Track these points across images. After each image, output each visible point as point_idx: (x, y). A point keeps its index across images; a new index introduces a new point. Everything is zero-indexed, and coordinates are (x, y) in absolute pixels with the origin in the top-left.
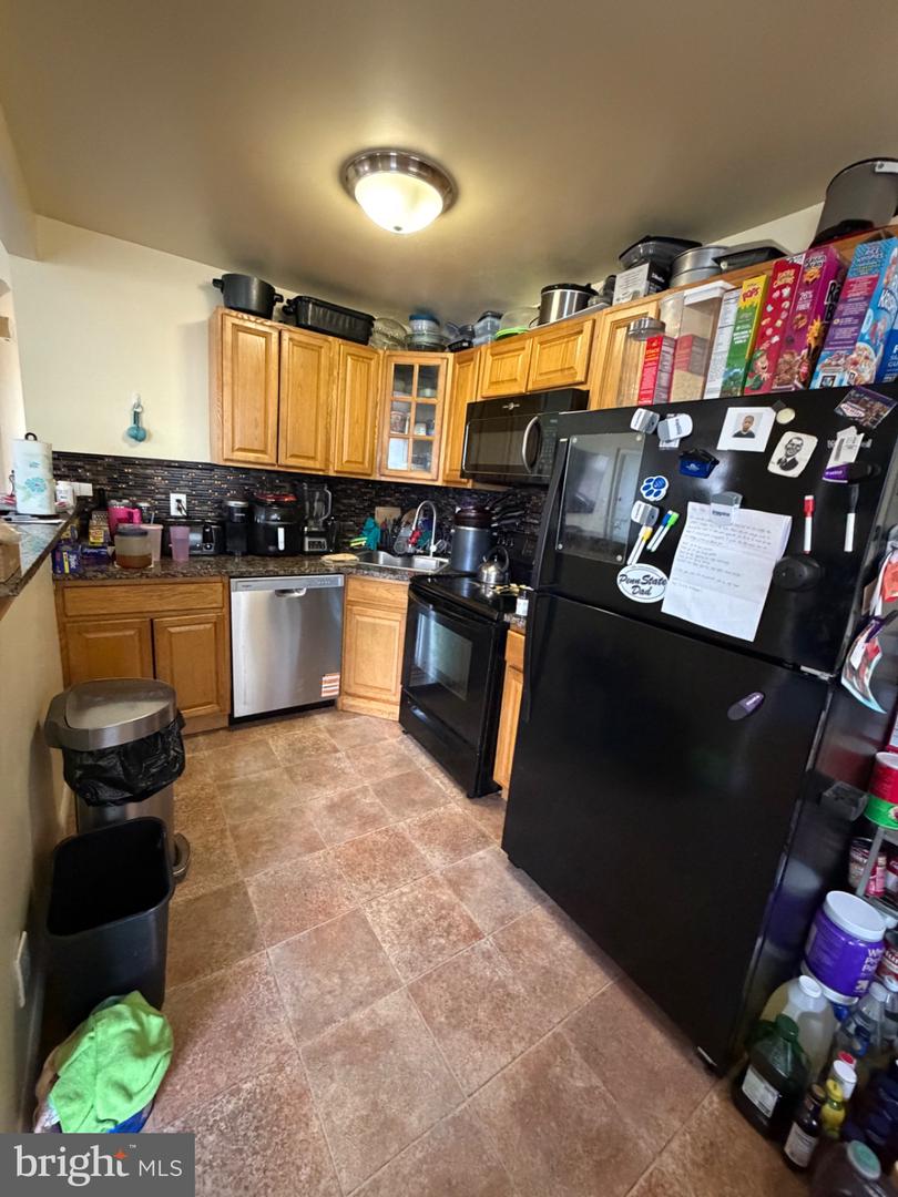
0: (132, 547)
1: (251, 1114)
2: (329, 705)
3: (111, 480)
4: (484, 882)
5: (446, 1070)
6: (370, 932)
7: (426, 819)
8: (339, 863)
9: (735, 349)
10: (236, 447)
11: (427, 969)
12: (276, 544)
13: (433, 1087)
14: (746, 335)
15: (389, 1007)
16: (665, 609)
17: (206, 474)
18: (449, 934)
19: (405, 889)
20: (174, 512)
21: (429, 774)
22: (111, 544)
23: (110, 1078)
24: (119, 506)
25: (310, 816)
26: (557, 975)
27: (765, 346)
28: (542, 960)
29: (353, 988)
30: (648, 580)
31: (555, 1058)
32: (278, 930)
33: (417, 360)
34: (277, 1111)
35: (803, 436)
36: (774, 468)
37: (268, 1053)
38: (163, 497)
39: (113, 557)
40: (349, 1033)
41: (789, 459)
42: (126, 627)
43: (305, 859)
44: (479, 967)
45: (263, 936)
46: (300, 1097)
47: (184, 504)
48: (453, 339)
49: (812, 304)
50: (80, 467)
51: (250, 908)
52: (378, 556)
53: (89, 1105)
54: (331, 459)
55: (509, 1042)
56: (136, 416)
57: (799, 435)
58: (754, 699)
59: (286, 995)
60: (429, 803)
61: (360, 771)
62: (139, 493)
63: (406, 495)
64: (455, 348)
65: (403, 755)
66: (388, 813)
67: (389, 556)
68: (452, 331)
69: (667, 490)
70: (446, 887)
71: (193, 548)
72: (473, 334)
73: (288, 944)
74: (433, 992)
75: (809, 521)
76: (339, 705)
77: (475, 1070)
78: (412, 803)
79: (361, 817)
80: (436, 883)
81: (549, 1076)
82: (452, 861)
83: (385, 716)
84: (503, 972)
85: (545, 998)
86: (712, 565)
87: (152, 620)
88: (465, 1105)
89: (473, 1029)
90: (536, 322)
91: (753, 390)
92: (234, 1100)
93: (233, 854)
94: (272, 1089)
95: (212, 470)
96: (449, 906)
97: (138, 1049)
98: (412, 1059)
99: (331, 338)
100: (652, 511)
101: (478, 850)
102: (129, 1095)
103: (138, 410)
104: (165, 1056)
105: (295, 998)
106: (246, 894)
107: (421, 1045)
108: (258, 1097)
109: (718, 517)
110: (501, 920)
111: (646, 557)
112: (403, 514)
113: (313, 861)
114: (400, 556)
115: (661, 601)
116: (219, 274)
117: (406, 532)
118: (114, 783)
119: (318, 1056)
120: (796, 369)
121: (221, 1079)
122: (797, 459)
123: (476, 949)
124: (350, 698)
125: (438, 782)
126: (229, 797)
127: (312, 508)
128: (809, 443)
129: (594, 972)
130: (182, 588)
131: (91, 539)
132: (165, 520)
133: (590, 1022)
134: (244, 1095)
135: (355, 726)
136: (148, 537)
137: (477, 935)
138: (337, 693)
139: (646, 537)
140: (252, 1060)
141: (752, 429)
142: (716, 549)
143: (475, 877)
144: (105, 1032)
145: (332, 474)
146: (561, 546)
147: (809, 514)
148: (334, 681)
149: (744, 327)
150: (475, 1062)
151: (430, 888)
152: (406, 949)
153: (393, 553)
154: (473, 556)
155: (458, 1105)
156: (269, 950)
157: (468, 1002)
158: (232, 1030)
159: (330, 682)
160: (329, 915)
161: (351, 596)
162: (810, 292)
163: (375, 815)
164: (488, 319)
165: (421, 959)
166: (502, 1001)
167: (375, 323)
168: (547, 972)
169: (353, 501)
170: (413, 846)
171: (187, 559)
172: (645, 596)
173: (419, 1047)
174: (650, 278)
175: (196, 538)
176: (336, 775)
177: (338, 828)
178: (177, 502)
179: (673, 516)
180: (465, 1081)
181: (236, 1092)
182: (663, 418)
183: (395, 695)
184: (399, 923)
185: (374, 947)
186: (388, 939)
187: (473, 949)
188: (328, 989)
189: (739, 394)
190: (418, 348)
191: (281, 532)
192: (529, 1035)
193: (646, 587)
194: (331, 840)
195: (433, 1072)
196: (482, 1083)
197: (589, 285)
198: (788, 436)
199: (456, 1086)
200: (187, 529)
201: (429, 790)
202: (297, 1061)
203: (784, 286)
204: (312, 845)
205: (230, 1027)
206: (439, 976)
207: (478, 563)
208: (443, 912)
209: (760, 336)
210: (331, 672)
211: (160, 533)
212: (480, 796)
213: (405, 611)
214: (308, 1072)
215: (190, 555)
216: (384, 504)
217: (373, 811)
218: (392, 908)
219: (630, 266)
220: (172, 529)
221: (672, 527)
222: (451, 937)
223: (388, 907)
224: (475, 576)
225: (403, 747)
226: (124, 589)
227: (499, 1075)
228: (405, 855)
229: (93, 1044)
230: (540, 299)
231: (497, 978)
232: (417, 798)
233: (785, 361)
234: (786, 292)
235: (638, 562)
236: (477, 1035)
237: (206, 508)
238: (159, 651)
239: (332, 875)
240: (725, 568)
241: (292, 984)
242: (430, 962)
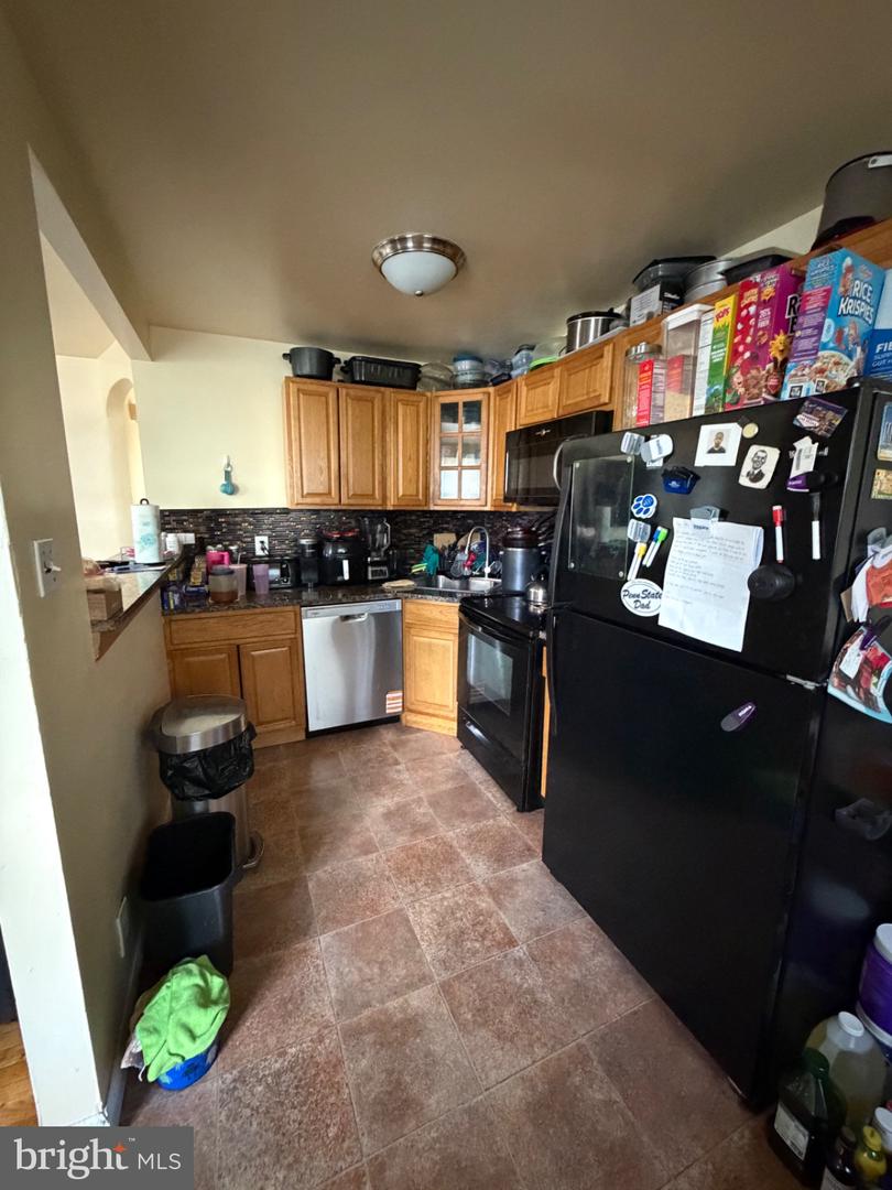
0: (222, 584)
1: (292, 1075)
2: (395, 719)
3: (211, 530)
4: (525, 893)
5: (467, 1064)
6: (411, 931)
7: (475, 830)
8: (389, 867)
9: (714, 368)
10: (305, 492)
11: (460, 968)
12: (342, 574)
13: (454, 1076)
14: (723, 353)
15: (419, 999)
16: (662, 622)
17: (284, 517)
18: (484, 939)
19: (447, 895)
20: (259, 552)
21: (482, 788)
22: (207, 583)
23: (179, 1020)
24: (212, 550)
25: (368, 822)
26: (588, 989)
27: (739, 362)
28: (574, 973)
29: (391, 979)
30: (647, 594)
31: (576, 1069)
32: (333, 921)
33: (460, 397)
34: (315, 1075)
35: (767, 449)
36: (744, 481)
37: (311, 1026)
38: (249, 539)
39: (208, 594)
40: (383, 1017)
41: (756, 472)
42: (219, 651)
43: (360, 860)
44: (509, 971)
45: (318, 926)
46: (335, 1066)
47: (267, 546)
48: (495, 373)
49: (771, 320)
50: (185, 520)
51: (309, 899)
52: (437, 580)
53: (163, 1039)
54: (388, 494)
55: (531, 1046)
56: (228, 475)
57: (762, 448)
58: (747, 709)
59: (332, 978)
60: (480, 815)
61: (417, 783)
62: (230, 538)
63: (461, 521)
64: (496, 382)
65: (459, 769)
66: (439, 823)
67: (448, 580)
68: (494, 366)
69: (657, 507)
70: (486, 896)
71: (271, 582)
72: (511, 367)
73: (337, 934)
74: (464, 992)
75: (779, 530)
76: (404, 721)
77: (495, 1067)
78: (463, 815)
79: (413, 825)
80: (477, 890)
81: (568, 1084)
82: (494, 871)
83: (445, 732)
84: (534, 980)
85: (572, 1009)
86: (700, 577)
87: (238, 646)
88: (481, 1097)
89: (498, 1029)
90: (564, 351)
91: (732, 405)
92: (280, 1061)
93: (299, 851)
94: (312, 1057)
95: (288, 513)
96: (487, 912)
97: (202, 1001)
98: (438, 1049)
99: (382, 389)
100: (645, 529)
101: (523, 862)
102: (193, 1037)
103: (229, 469)
104: (222, 1009)
105: (339, 981)
106: (306, 886)
107: (446, 1037)
108: (300, 1061)
109: (698, 530)
110: (538, 931)
111: (644, 573)
112: (458, 539)
113: (367, 863)
114: (456, 579)
115: (657, 616)
116: (287, 348)
117: (462, 557)
118: (197, 782)
119: (353, 1034)
120: (763, 383)
121: (272, 1041)
122: (764, 471)
123: (509, 956)
124: (413, 715)
125: (490, 795)
126: (302, 802)
127: (374, 541)
128: (773, 455)
129: (628, 990)
130: (261, 618)
131: (192, 580)
132: (249, 559)
133: (616, 1038)
134: (289, 1057)
135: (416, 741)
136: (235, 574)
137: (512, 942)
138: (400, 709)
139: (643, 553)
140: (298, 1030)
141: (722, 445)
142: (700, 562)
143: (516, 888)
144: (178, 984)
145: (390, 508)
146: (573, 565)
147: (778, 523)
148: (397, 698)
149: (719, 346)
150: (495, 1060)
151: (471, 895)
152: (441, 949)
153: (451, 577)
154: (522, 574)
155: (474, 1096)
156: (321, 938)
157: (495, 1004)
158: (284, 1002)
159: (393, 699)
160: (375, 911)
161: (408, 619)
162: (768, 310)
163: (426, 824)
164: (524, 352)
165: (455, 959)
166: (528, 1008)
167: (423, 370)
168: (578, 985)
169: (413, 531)
170: (458, 855)
171: (266, 592)
172: (645, 610)
173: (444, 1040)
174: (662, 298)
175: (275, 573)
176: (396, 786)
177: (392, 834)
178: (260, 544)
179: (662, 532)
180: (483, 1077)
181: (283, 1054)
182: (648, 439)
183: (452, 711)
184: (439, 925)
185: (412, 942)
186: (426, 938)
187: (506, 956)
188: (369, 977)
189: (721, 410)
190: (465, 386)
191: (346, 564)
192: (552, 1042)
193: (645, 601)
194: (384, 845)
195: (455, 1062)
196: (500, 1080)
197: (612, 310)
198: (754, 449)
199: (475, 1079)
200: (267, 566)
201: (480, 802)
202: (335, 1036)
203: (750, 305)
204: (367, 848)
205: (282, 999)
206: (470, 977)
207: (528, 584)
208: (480, 918)
209: (735, 354)
210: (393, 689)
211: (245, 571)
212: (530, 810)
213: (457, 631)
214: (343, 1046)
215: (271, 589)
216: (442, 531)
217: (425, 820)
218: (433, 911)
219: (643, 289)
220: (254, 567)
221: (663, 542)
222: (485, 942)
223: (429, 910)
224: (524, 595)
225: (459, 761)
226: (215, 620)
227: (518, 1075)
228: (451, 862)
229: (169, 992)
230: (566, 330)
231: (526, 985)
232: (468, 810)
233: (753, 377)
234: (752, 309)
235: (637, 577)
236: (500, 1035)
237: (284, 546)
238: (244, 671)
239: (382, 875)
240: (710, 580)
241: (338, 969)
242: (463, 963)
